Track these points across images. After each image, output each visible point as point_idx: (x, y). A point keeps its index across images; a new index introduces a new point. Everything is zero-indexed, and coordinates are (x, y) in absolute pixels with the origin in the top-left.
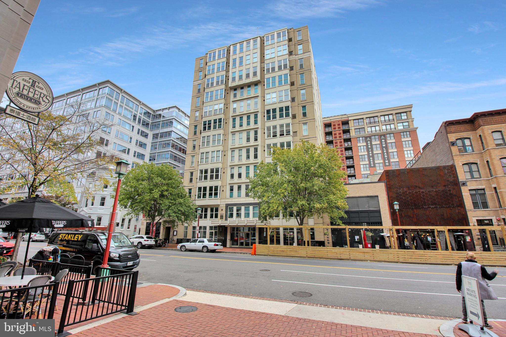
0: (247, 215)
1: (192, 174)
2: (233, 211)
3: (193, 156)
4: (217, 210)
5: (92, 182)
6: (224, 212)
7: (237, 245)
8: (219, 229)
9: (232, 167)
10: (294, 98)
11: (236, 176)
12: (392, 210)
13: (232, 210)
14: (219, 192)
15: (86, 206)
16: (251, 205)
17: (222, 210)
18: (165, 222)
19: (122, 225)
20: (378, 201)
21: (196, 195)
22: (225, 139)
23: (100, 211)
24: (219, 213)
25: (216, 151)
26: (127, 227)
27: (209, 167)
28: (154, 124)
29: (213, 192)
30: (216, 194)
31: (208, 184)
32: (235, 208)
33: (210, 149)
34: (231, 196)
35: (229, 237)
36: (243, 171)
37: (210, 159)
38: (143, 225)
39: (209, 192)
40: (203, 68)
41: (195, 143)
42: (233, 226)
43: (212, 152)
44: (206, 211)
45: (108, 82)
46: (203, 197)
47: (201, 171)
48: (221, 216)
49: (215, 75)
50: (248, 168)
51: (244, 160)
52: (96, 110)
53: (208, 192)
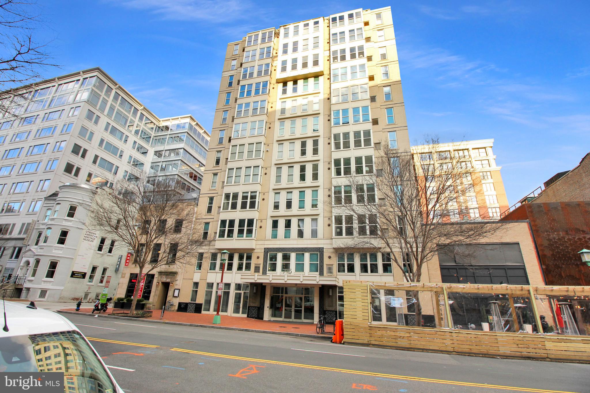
0: (300, 268)
1: (211, 199)
2: (276, 261)
3: (215, 174)
4: (249, 258)
5: (51, 208)
6: (261, 261)
7: (281, 317)
8: (252, 289)
9: (277, 192)
10: (374, 96)
11: (283, 205)
12: (544, 267)
13: (274, 258)
14: (254, 228)
15: (37, 244)
16: (306, 252)
17: (258, 258)
18: (160, 273)
19: (91, 277)
20: (520, 251)
21: (216, 233)
22: (267, 151)
23: (57, 252)
24: (254, 262)
25: (252, 167)
26: (99, 280)
27: (240, 190)
28: (158, 138)
29: (246, 228)
30: (250, 232)
31: (238, 215)
32: (280, 256)
33: (243, 164)
34: (275, 236)
35: (267, 303)
36: (295, 197)
37: (243, 178)
38: (124, 277)
39: (238, 228)
40: (238, 56)
41: (221, 155)
42: (275, 285)
43: (246, 167)
44: (231, 258)
45: (98, 69)
46: (229, 236)
47: (227, 196)
48: (256, 267)
49: (256, 64)
50: (302, 193)
51: (297, 182)
52: (74, 106)
53: (236, 229)
